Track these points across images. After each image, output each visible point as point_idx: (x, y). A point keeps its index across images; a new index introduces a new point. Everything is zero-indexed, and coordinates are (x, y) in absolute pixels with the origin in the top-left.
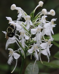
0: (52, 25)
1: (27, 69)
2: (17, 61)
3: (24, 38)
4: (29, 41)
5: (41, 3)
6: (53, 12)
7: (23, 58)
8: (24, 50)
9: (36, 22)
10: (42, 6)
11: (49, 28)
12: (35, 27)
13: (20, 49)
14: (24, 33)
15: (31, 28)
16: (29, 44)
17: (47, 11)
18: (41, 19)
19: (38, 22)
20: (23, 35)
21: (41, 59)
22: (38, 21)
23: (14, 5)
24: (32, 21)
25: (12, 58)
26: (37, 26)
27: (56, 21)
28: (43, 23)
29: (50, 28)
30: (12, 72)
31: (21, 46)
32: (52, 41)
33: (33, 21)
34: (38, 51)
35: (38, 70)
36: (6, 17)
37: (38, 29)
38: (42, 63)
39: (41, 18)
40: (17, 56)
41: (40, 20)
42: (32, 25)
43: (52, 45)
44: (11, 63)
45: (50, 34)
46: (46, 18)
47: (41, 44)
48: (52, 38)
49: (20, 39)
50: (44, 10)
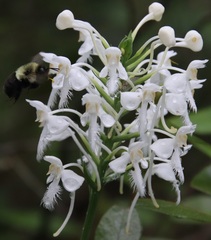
0: (192, 82)
1: (103, 225)
2: (73, 198)
3: (99, 121)
4: (115, 133)
5: (156, 10)
6: (194, 40)
7: (95, 188)
8: (99, 161)
9: (137, 71)
10: (158, 20)
11: (180, 90)
12: (134, 88)
13: (85, 159)
14: (97, 106)
15: (123, 91)
16: (115, 144)
17: (176, 36)
18: (154, 61)
19: (145, 71)
20: (94, 111)
21: (151, 194)
23: (67, 14)
25: (58, 187)
26: (143, 84)
27: (203, 66)
28: (161, 75)
29: (184, 92)
30: (55, 235)
31: (89, 151)
32: (192, 132)
33: (129, 67)
34: (145, 165)
35: (139, 229)
36: (42, 54)
37: (145, 94)
38: (157, 206)
39: (155, 58)
40: (73, 182)
41: (153, 64)
43: (190, 146)
44: (55, 205)
45: (184, 112)
46: (171, 58)
47: (153, 142)
48: (190, 124)
49: (83, 123)
50: (167, 31)
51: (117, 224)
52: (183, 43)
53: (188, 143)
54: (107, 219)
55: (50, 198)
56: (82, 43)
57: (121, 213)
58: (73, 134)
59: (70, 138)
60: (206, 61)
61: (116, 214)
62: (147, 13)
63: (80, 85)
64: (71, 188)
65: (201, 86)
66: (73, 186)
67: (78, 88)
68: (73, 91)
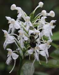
0: (51, 26)
1: (23, 68)
2: (15, 61)
3: (23, 38)
4: (28, 42)
5: (41, 4)
6: (52, 14)
9: (35, 23)
10: (42, 7)
11: (48, 29)
13: (19, 49)
16: (28, 45)
17: (47, 13)
18: (40, 20)
20: (22, 35)
22: (37, 22)
24: (31, 22)
25: (11, 58)
27: (55, 22)
28: (42, 24)
32: (51, 42)
38: (41, 64)
42: (31, 26)
44: (10, 64)
45: (49, 35)
46: (45, 19)
48: (51, 39)
49: (18, 39)
51: (27, 67)
52: (49, 14)
53: (50, 45)
54: (24, 66)
55: (8, 61)
56: (18, 14)
57: (29, 64)
58: (15, 41)
59: (14, 43)
60: (56, 21)
61: (27, 65)
62: (38, 5)
63: (18, 27)
64: (15, 59)
65: (54, 28)
66: (15, 58)
67: (17, 28)
68: (16, 29)
